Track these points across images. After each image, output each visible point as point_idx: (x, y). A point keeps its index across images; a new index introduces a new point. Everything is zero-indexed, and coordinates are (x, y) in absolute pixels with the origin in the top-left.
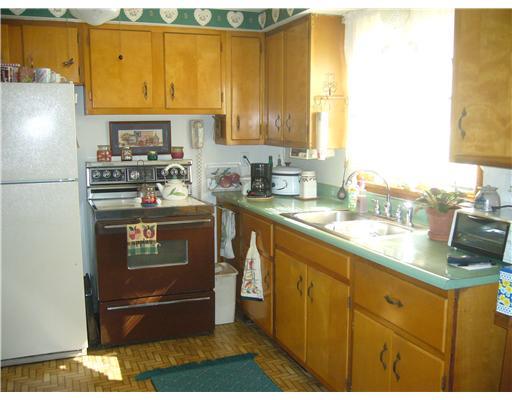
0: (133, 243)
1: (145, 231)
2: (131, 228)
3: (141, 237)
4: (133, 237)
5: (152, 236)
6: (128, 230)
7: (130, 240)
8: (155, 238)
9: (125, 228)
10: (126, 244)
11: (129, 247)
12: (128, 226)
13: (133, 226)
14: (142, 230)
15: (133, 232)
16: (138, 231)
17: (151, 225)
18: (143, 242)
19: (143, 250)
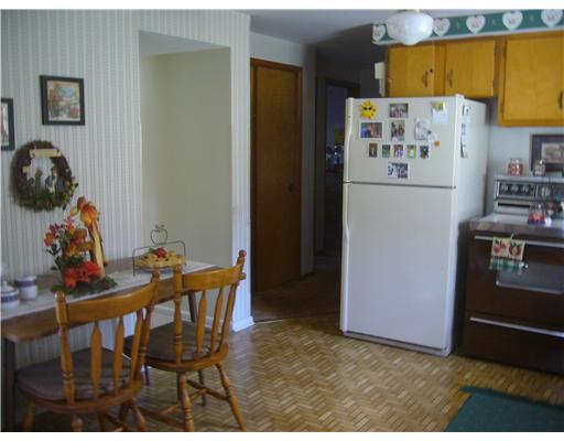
0: (497, 257)
1: (511, 248)
2: (497, 242)
3: (506, 253)
4: (497, 250)
5: (518, 253)
6: (494, 243)
7: (493, 253)
8: (521, 257)
9: (491, 242)
10: (490, 256)
11: (492, 260)
12: (494, 239)
13: (499, 240)
14: (508, 246)
15: (498, 246)
16: (503, 246)
17: (517, 242)
18: (506, 259)
19: (506, 266)
